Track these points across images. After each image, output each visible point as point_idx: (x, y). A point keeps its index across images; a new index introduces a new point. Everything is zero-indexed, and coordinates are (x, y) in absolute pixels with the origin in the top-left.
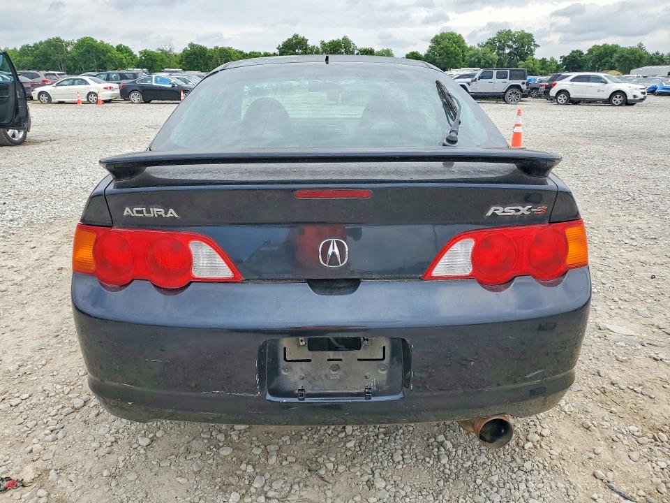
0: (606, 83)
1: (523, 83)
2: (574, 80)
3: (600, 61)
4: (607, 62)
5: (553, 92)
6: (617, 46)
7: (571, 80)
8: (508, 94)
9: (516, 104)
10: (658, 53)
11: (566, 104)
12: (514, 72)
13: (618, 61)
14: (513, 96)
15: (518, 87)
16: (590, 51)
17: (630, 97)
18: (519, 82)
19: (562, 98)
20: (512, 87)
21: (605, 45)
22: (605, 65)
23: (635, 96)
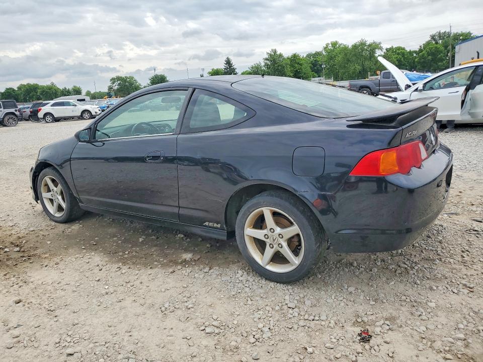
0: (76, 106)
1: (16, 111)
2: (54, 105)
3: (29, 94)
4: (33, 95)
5: (40, 115)
6: (37, 85)
7: (51, 106)
8: (6, 119)
9: (15, 126)
10: (66, 89)
11: (52, 122)
12: (5, 103)
13: (41, 94)
14: (11, 120)
15: (13, 113)
16: (19, 88)
17: (93, 113)
18: (12, 110)
19: (49, 118)
20: (7, 114)
21: (28, 84)
22: (33, 97)
23: (96, 112)
